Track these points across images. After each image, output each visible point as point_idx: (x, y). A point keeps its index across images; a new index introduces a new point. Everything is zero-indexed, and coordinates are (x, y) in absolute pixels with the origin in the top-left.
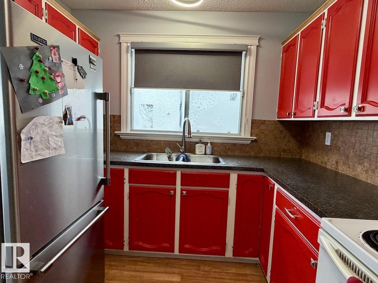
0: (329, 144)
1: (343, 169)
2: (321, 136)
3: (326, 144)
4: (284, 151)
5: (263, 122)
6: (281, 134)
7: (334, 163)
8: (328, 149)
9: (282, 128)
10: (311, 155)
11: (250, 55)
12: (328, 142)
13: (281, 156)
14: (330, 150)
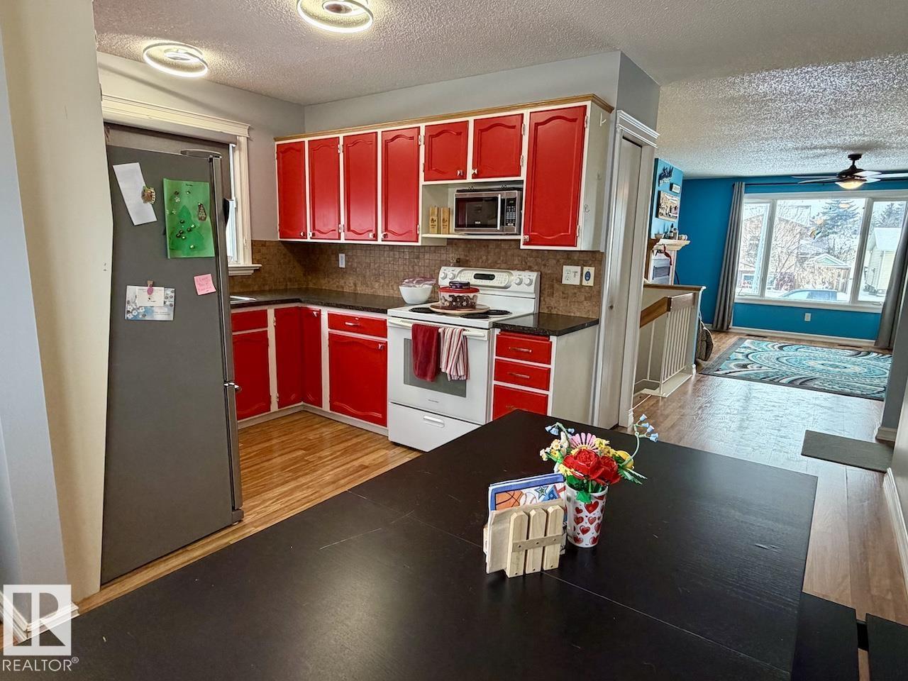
0: (344, 266)
1: (360, 289)
2: (333, 258)
3: (340, 266)
4: (290, 280)
5: (263, 244)
6: (285, 258)
7: (352, 284)
8: (342, 272)
9: (285, 250)
10: (323, 282)
11: (240, 150)
12: (342, 264)
13: (288, 287)
14: (345, 272)
